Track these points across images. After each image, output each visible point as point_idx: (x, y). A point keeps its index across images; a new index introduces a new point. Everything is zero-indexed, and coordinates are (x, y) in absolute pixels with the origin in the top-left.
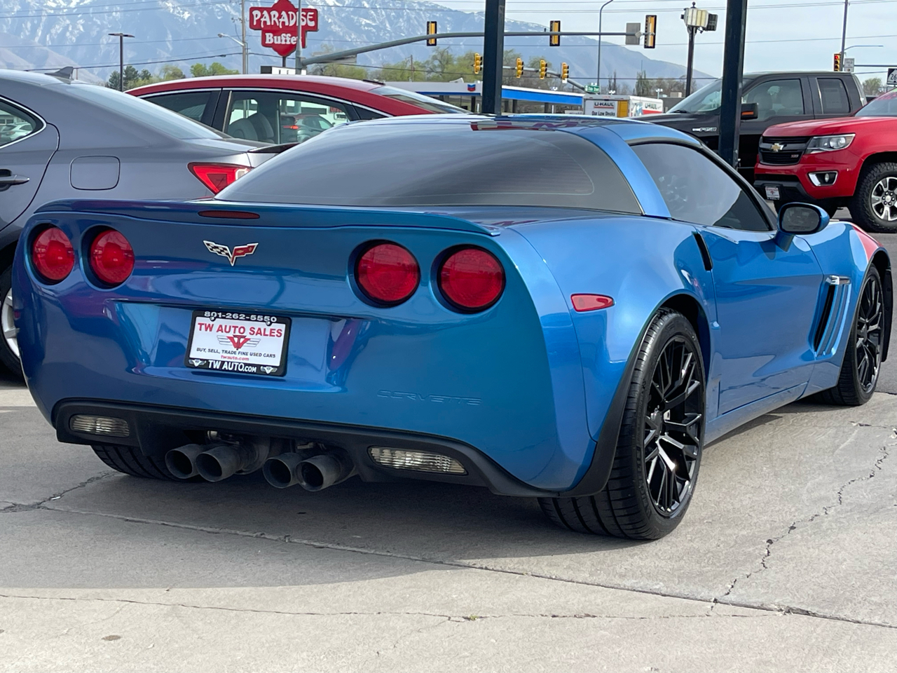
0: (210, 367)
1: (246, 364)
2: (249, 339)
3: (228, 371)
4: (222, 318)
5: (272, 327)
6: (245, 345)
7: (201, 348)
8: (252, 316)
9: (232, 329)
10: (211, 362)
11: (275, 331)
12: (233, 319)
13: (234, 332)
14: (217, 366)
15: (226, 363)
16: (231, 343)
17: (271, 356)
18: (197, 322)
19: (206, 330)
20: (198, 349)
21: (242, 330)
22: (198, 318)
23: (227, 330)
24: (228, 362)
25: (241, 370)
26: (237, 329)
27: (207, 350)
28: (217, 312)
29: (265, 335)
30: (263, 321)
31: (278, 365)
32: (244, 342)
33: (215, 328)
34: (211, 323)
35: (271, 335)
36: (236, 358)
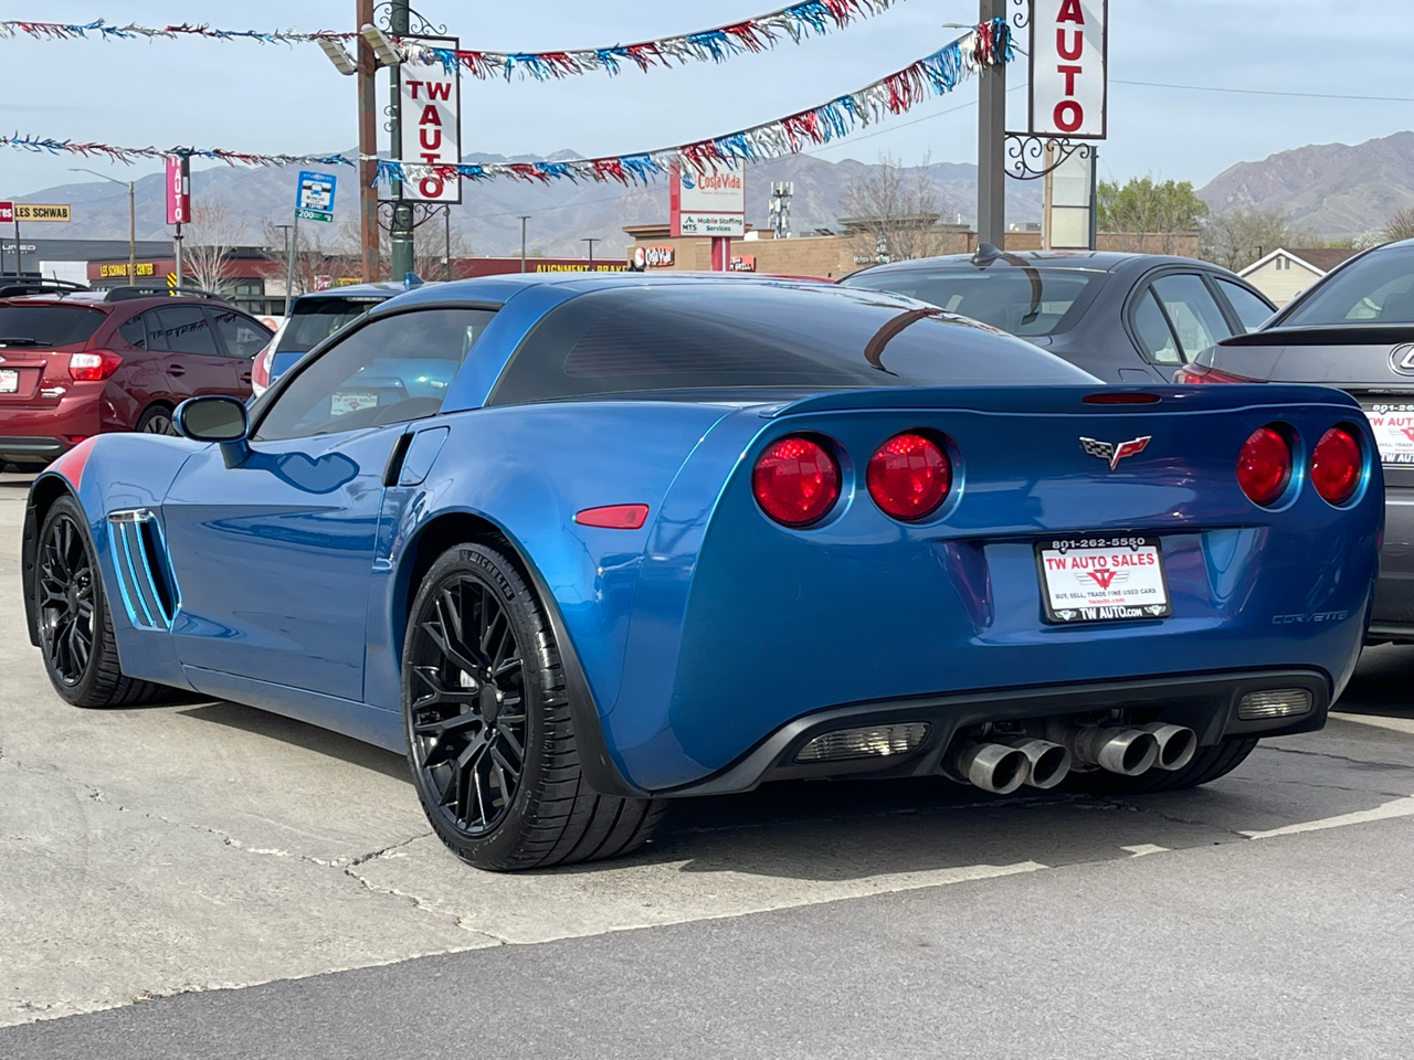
0: (1085, 618)
1: (1127, 608)
2: (1114, 573)
3: (1109, 619)
4: (1077, 547)
5: (1139, 552)
6: (1112, 580)
8: (1114, 540)
9: (1090, 561)
10: (1083, 610)
11: (1145, 557)
12: (1090, 547)
13: (1094, 566)
14: (1092, 615)
15: (1102, 610)
16: (1095, 581)
17: (1150, 590)
18: (1045, 558)
19: (1059, 568)
21: (1102, 561)
22: (1043, 552)
23: (1084, 563)
24: (1104, 608)
25: (1123, 616)
26: (1096, 561)
27: (1068, 595)
28: (1069, 540)
29: (1133, 564)
30: (1127, 545)
31: (1164, 601)
32: (1110, 577)
33: (1069, 562)
34: (1062, 557)
35: (1141, 563)
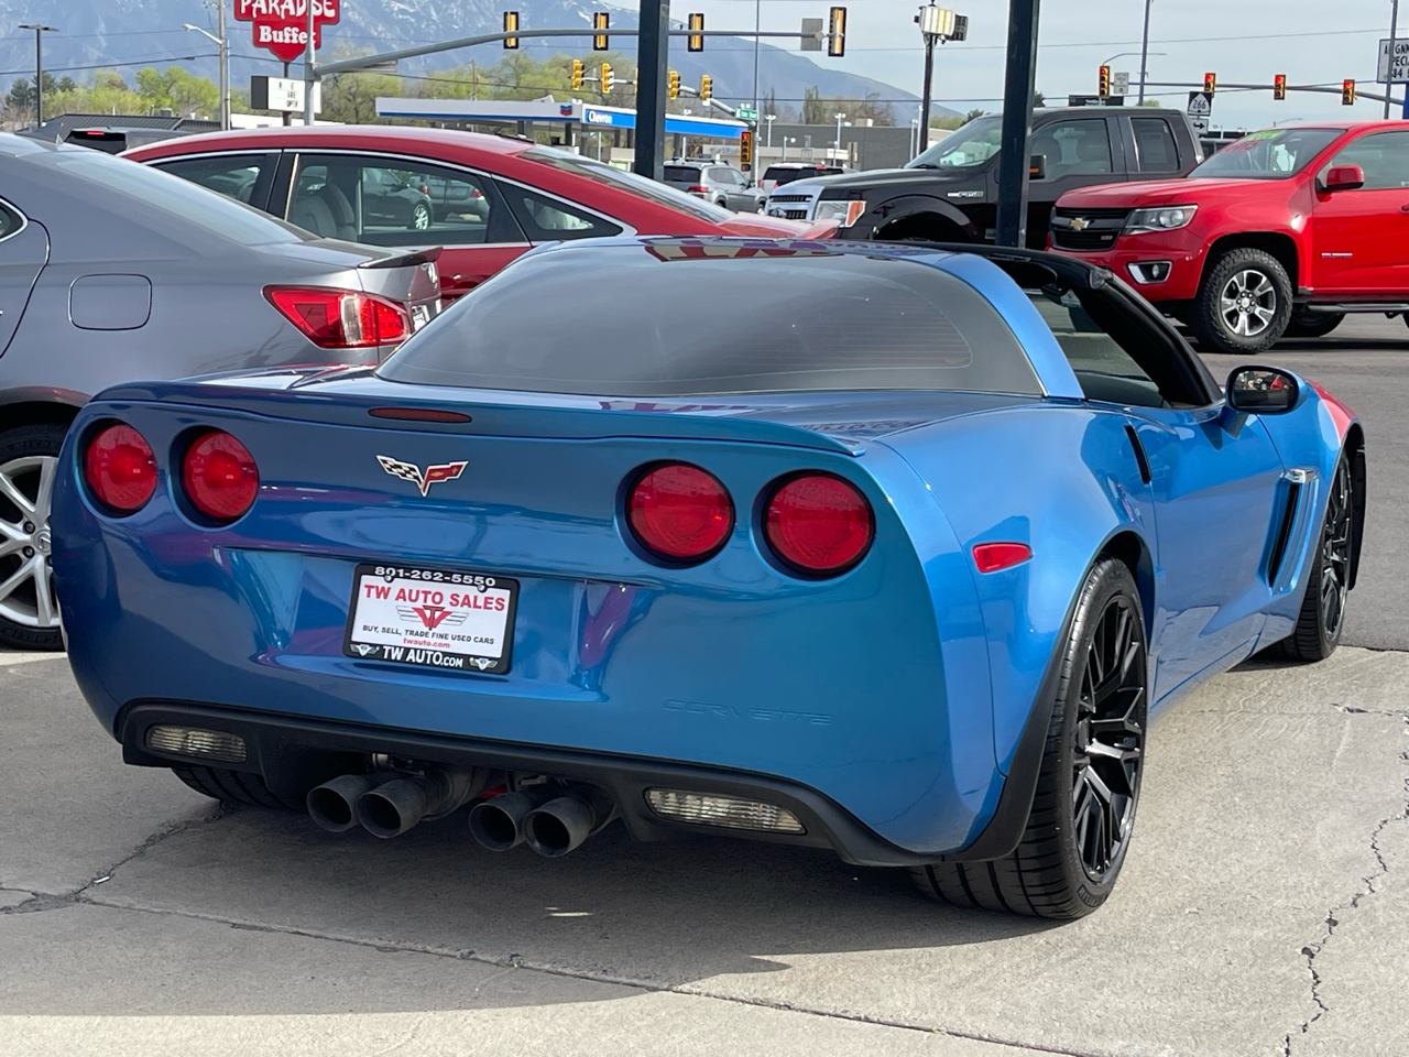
0: (386, 657)
1: (445, 654)
2: (449, 613)
3: (416, 663)
4: (405, 577)
5: (486, 594)
6: (442, 622)
7: (370, 625)
8: (454, 576)
9: (422, 596)
10: (387, 648)
11: (494, 601)
12: (422, 579)
13: (425, 601)
14: (397, 655)
15: (412, 651)
16: (420, 619)
17: (487, 640)
18: (363, 583)
19: (378, 597)
20: (365, 628)
21: (437, 598)
22: (364, 577)
23: (413, 597)
24: (416, 650)
25: (437, 663)
26: (430, 596)
27: (380, 629)
28: (397, 568)
29: (475, 606)
30: (473, 584)
31: (499, 655)
32: (441, 618)
33: (393, 593)
34: (387, 585)
35: (486, 608)
36: (429, 644)
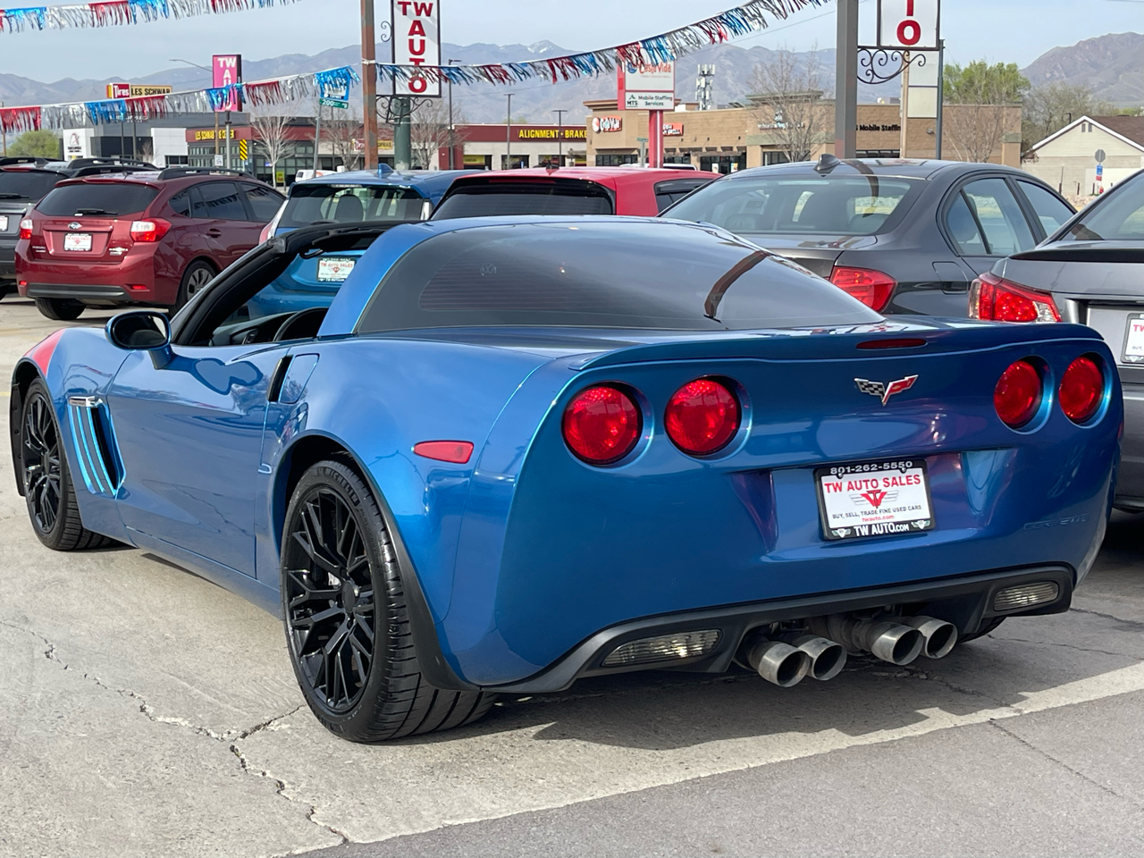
0: (858, 535)
1: (896, 523)
2: (885, 493)
3: (879, 535)
4: (852, 472)
5: (907, 474)
6: (883, 500)
8: (885, 465)
9: (864, 484)
10: (857, 528)
11: (912, 478)
12: (864, 471)
13: (867, 487)
14: (865, 531)
15: (874, 527)
16: (868, 501)
17: (916, 507)
18: (824, 483)
19: (836, 491)
21: (874, 483)
22: (823, 478)
23: (859, 486)
24: (876, 525)
25: (892, 531)
26: (869, 483)
27: (844, 515)
28: (845, 467)
29: (902, 484)
30: (898, 468)
31: (928, 516)
32: (881, 497)
33: (845, 485)
34: (839, 481)
35: (908, 484)
36: (879, 518)
